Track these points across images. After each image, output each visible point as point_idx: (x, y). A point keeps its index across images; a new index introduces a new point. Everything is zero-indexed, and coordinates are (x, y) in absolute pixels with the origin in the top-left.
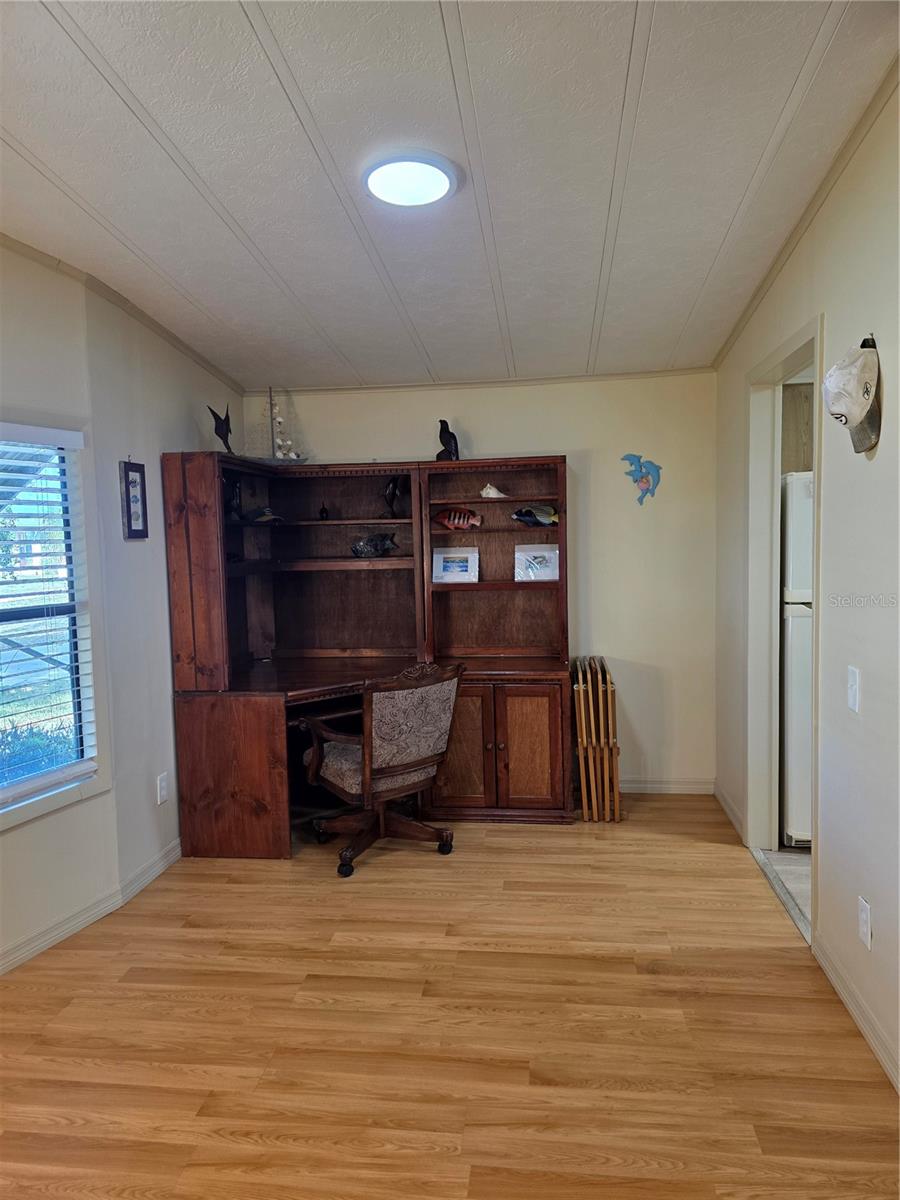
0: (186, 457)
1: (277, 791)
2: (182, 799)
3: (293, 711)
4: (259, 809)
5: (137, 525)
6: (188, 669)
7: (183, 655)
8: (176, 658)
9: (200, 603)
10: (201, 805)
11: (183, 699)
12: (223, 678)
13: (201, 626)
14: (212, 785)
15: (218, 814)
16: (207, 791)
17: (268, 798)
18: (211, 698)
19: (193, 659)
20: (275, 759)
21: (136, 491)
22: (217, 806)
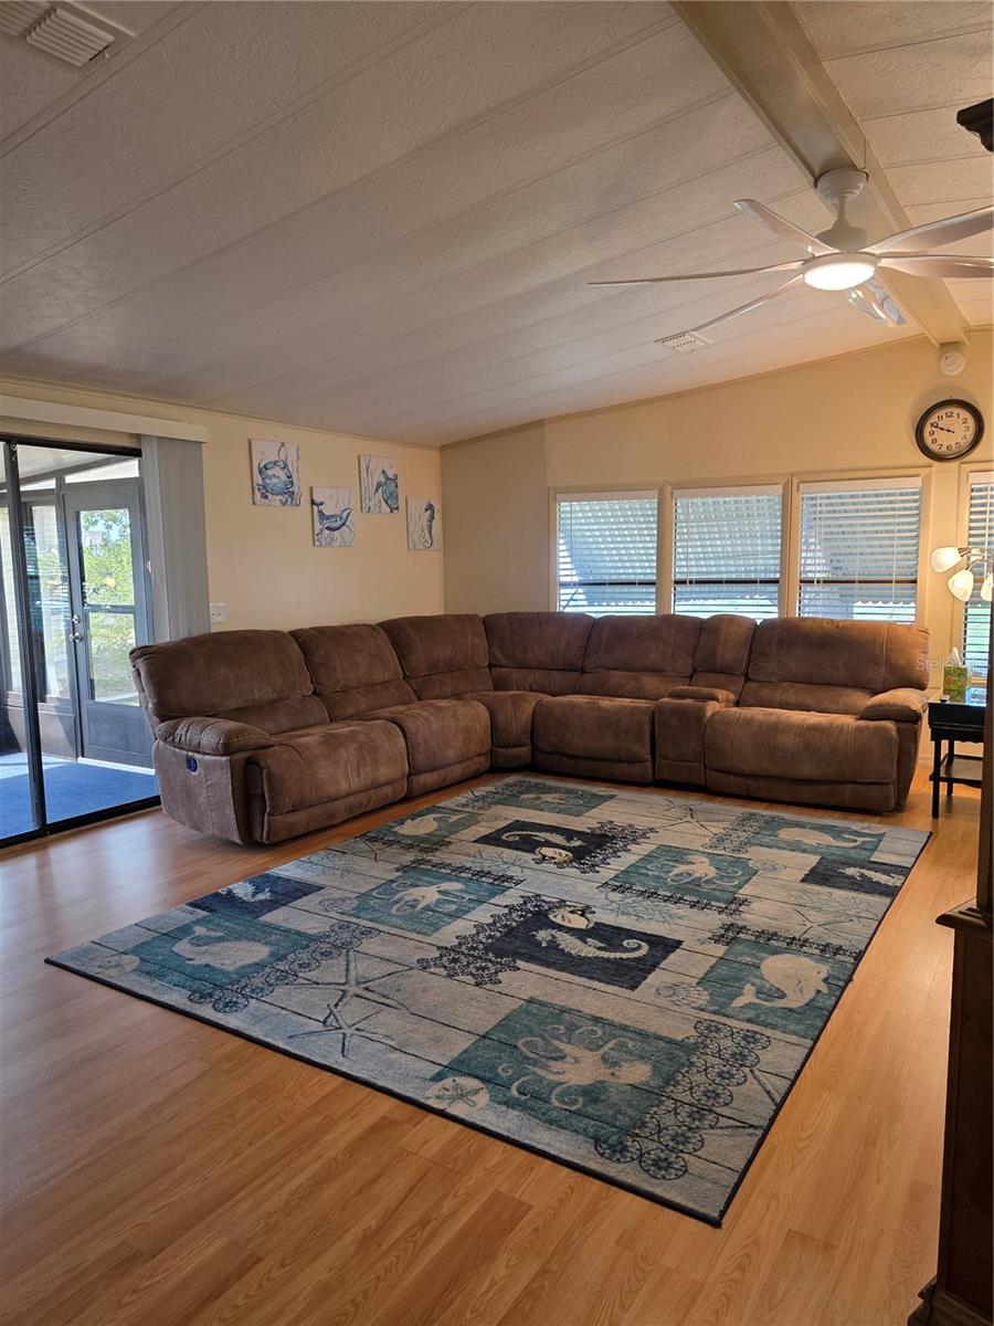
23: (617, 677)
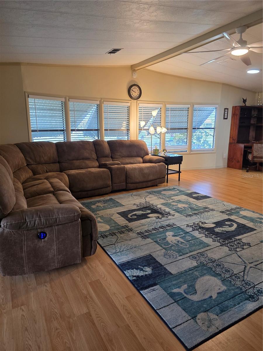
0: (236, 107)
1: (241, 159)
2: (228, 159)
3: (245, 147)
4: (238, 162)
5: (226, 117)
6: (232, 139)
7: (231, 137)
8: (230, 138)
9: (234, 129)
10: (230, 160)
11: (230, 144)
12: (236, 141)
13: (234, 133)
14: (232, 157)
15: (233, 161)
16: (231, 158)
17: (240, 160)
18: (234, 144)
19: (232, 138)
20: (241, 154)
21: (226, 112)
22: (232, 160)
23: (77, 163)
